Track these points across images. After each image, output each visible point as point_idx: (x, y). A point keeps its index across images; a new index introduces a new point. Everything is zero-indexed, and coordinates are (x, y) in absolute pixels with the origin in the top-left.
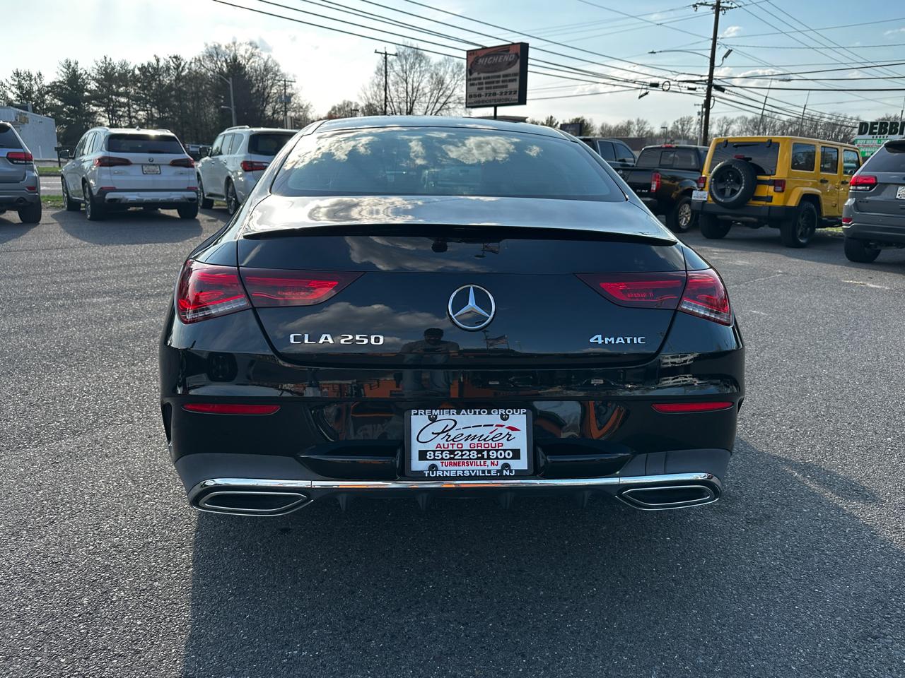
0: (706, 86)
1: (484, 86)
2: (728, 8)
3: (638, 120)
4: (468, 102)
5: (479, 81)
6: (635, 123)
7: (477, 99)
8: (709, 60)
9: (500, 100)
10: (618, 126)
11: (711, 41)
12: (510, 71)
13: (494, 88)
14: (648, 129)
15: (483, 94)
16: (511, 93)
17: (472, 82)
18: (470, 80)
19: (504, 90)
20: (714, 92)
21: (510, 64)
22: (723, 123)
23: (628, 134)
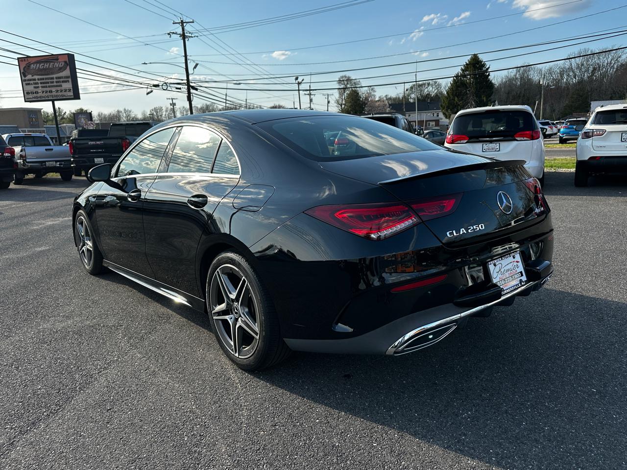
0: (186, 87)
1: (40, 85)
2: (190, 37)
3: (125, 109)
4: (26, 97)
5: (34, 82)
6: (123, 112)
7: (35, 95)
8: (185, 70)
9: (55, 96)
10: (110, 114)
11: (184, 58)
12: (61, 74)
13: (49, 87)
14: (134, 116)
15: (39, 91)
16: (66, 91)
17: (27, 82)
18: (25, 80)
19: (59, 88)
20: (192, 91)
21: (61, 69)
22: (183, 111)
23: (119, 120)
